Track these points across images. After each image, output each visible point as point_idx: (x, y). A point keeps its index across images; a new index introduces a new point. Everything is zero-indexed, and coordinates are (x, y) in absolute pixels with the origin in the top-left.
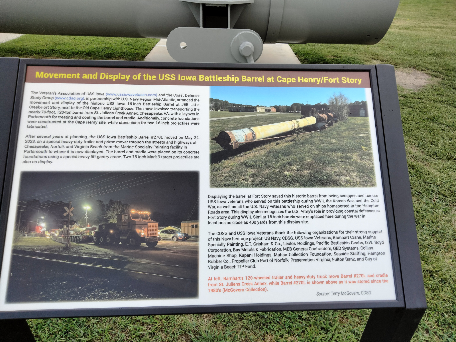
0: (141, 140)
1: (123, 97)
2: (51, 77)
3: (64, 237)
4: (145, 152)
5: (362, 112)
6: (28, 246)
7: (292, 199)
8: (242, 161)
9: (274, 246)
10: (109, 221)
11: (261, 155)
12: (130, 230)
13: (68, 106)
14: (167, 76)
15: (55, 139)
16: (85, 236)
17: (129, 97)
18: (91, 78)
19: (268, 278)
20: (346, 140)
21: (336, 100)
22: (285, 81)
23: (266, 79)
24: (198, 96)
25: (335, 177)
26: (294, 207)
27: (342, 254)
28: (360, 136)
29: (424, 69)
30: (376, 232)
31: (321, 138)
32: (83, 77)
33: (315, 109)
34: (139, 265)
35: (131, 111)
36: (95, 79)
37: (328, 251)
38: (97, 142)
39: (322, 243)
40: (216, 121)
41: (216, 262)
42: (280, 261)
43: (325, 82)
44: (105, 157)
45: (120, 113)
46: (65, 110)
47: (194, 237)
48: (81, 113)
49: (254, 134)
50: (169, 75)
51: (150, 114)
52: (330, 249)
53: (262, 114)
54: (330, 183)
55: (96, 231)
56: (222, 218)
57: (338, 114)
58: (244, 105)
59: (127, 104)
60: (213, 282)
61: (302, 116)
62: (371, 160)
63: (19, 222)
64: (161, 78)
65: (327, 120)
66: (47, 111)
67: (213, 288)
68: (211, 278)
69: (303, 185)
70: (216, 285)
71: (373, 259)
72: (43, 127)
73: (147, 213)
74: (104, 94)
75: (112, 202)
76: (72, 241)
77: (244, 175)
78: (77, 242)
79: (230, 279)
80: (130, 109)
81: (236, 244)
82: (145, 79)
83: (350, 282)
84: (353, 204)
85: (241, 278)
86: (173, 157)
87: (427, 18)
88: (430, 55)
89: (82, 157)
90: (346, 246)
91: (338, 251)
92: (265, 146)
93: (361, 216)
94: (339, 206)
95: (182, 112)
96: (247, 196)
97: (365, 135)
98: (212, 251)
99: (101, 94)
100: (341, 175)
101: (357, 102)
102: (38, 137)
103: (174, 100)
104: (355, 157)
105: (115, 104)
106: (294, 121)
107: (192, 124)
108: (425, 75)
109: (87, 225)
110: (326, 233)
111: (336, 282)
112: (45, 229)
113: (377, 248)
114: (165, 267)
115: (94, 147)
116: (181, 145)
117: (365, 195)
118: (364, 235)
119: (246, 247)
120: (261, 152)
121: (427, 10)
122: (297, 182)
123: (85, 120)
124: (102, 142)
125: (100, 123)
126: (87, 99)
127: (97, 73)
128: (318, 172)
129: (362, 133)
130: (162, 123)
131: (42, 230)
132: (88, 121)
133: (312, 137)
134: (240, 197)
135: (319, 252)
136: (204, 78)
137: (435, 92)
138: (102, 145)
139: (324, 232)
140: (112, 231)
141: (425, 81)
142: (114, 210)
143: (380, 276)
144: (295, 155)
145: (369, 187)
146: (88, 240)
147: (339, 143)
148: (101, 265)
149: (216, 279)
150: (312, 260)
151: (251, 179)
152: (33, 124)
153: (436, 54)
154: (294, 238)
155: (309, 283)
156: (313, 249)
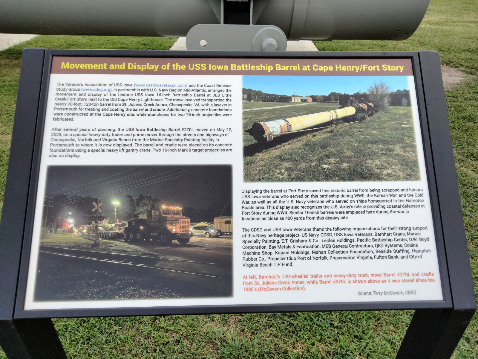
0: (171, 132)
1: (152, 88)
2: (77, 68)
3: (92, 233)
4: (176, 145)
5: (404, 101)
6: (56, 243)
7: (331, 193)
8: (277, 154)
9: (312, 244)
10: (139, 216)
11: (297, 148)
12: (161, 226)
13: (94, 97)
14: (198, 65)
15: (82, 132)
16: (114, 232)
17: (158, 88)
18: (118, 68)
19: (307, 276)
20: (387, 132)
21: (377, 89)
22: (322, 70)
23: (301, 68)
24: (230, 86)
25: (376, 170)
26: (332, 202)
27: (384, 252)
28: (402, 127)
29: (458, 65)
30: (420, 229)
31: (361, 130)
32: (110, 68)
33: (353, 98)
34: (171, 263)
35: (160, 102)
36: (123, 69)
37: (370, 249)
38: (126, 135)
39: (363, 240)
40: (249, 112)
41: (251, 259)
42: (318, 258)
43: (364, 70)
44: (134, 150)
45: (149, 105)
46: (92, 102)
47: (227, 234)
48: (109, 105)
49: (289, 126)
50: (199, 65)
51: (180, 105)
52: (372, 246)
53: (298, 105)
54: (371, 177)
55: (125, 227)
56: (257, 213)
57: (379, 104)
58: (278, 95)
59: (156, 95)
60: (248, 280)
61: (341, 106)
62: (415, 152)
63: (46, 218)
64: (191, 67)
65: (367, 110)
66: (73, 103)
67: (249, 286)
68: (246, 276)
69: (343, 179)
70: (251, 283)
71: (417, 257)
72: (70, 119)
73: (178, 209)
74: (132, 85)
75: (141, 198)
76: (100, 238)
77: (280, 169)
78: (106, 239)
79: (266, 277)
80: (159, 100)
81: (272, 241)
82: (175, 69)
83: (393, 281)
84: (395, 198)
85: (277, 277)
86: (204, 150)
87: (460, 13)
88: (464, 50)
89: (110, 150)
90: (389, 243)
91: (380, 249)
92: (301, 138)
93: (405, 212)
94: (381, 201)
95: (213, 103)
96: (283, 191)
97: (408, 126)
98: (247, 248)
99: (128, 85)
100: (383, 168)
101: (398, 90)
102: (64, 130)
103: (204, 91)
104: (398, 149)
105: (144, 95)
106: (332, 112)
107: (224, 115)
108: (459, 72)
109: (116, 221)
110: (367, 229)
111: (379, 281)
112: (72, 225)
113: (422, 245)
114: (198, 265)
115: (122, 140)
116: (213, 137)
117: (409, 190)
118: (408, 231)
119: (282, 244)
120: (298, 144)
121: (460, 4)
122: (336, 176)
123: (113, 112)
124: (130, 135)
125: (128, 115)
126: (115, 90)
127: (124, 63)
128: (358, 165)
129: (405, 124)
130: (193, 115)
131: (70, 226)
132: (116, 114)
133: (351, 128)
134: (275, 191)
135: (360, 249)
136: (237, 67)
137: (470, 89)
138: (131, 138)
139: (366, 229)
140: (142, 228)
141: (459, 78)
142: (143, 206)
143: (425, 274)
144: (334, 147)
145: (413, 180)
146: (117, 236)
147: (380, 135)
148: (131, 263)
149: (251, 277)
150: (353, 258)
151: (287, 172)
152: (60, 117)
153: (471, 50)
154: (333, 235)
155: (350, 282)
156: (353, 246)
